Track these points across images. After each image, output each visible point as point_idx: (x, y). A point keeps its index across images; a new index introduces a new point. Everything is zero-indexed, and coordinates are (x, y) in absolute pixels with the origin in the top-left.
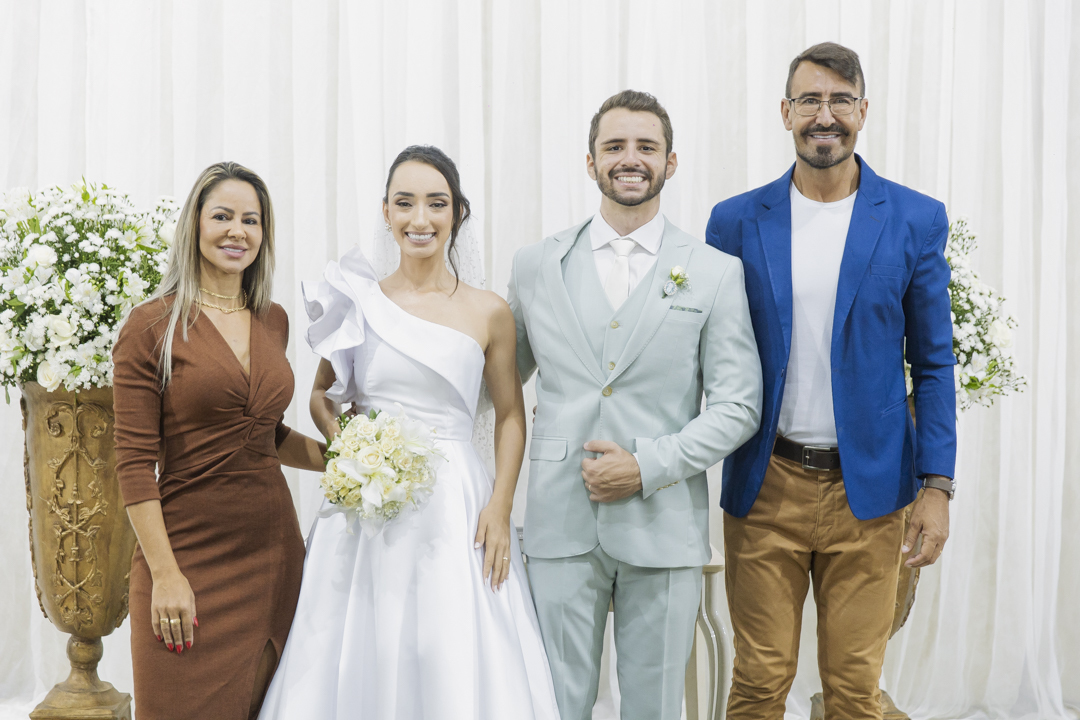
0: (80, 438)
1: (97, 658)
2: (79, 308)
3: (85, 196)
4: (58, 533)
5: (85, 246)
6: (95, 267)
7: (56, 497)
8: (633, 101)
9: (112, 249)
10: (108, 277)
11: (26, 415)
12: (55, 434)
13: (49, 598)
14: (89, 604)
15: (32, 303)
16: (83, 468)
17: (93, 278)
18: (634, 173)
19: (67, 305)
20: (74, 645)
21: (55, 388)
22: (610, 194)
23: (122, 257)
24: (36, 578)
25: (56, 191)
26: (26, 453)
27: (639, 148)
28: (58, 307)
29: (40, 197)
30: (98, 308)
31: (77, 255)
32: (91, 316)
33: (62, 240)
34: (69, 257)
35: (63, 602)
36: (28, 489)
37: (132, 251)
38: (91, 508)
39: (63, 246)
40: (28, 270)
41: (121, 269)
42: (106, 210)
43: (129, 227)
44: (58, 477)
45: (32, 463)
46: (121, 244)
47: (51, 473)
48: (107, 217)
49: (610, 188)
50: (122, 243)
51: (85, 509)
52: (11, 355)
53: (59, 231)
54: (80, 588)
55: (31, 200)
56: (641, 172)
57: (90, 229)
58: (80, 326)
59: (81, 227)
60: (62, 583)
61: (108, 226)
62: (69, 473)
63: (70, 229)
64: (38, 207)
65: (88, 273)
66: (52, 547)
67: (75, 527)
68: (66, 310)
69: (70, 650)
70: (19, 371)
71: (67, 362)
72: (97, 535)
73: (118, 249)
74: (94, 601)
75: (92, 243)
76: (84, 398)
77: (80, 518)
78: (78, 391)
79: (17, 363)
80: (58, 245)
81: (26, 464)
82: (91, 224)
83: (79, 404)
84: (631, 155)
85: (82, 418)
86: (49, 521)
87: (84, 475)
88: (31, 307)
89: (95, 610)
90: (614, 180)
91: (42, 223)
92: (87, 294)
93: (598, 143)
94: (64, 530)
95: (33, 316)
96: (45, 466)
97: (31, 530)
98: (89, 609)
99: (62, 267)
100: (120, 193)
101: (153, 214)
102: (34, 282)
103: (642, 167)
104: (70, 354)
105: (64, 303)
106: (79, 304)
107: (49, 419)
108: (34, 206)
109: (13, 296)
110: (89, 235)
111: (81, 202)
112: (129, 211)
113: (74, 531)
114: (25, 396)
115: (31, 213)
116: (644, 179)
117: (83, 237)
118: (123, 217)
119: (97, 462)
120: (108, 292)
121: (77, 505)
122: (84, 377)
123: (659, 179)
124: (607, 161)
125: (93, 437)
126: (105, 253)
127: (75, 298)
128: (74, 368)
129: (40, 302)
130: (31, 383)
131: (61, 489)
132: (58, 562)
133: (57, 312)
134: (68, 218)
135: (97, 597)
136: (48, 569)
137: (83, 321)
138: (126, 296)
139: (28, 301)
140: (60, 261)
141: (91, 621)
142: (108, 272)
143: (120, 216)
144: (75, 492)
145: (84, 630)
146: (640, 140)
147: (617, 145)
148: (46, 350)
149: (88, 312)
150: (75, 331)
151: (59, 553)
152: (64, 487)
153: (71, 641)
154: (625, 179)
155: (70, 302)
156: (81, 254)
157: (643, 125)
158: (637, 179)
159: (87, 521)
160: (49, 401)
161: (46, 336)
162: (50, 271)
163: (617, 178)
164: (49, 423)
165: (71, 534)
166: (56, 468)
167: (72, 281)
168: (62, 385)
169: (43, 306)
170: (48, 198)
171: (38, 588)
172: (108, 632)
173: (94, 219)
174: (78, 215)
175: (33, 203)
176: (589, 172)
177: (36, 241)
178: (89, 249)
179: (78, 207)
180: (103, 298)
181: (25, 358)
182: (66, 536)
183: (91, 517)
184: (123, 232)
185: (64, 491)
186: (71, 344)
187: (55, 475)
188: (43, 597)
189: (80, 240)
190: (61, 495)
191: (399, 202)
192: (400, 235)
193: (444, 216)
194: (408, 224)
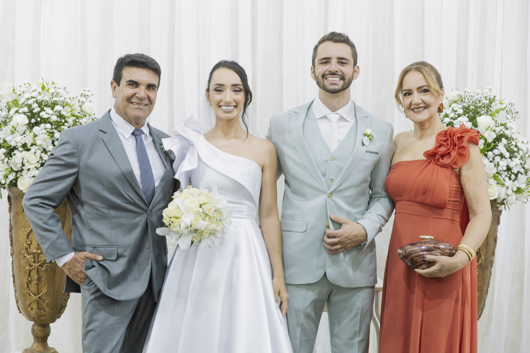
1: (47, 334)
2: (40, 148)
3: (43, 88)
4: (27, 268)
5: (43, 114)
6: (48, 126)
7: (27, 248)
8: (336, 38)
9: (58, 117)
10: (55, 131)
11: (10, 205)
13: (23, 303)
14: (44, 306)
15: (15, 145)
18: (335, 76)
19: (34, 146)
20: (35, 328)
22: (323, 87)
23: (63, 121)
24: (16, 292)
25: (27, 85)
26: (10, 225)
27: (338, 62)
28: (29, 147)
29: (19, 88)
30: (50, 148)
31: (39, 119)
32: (46, 152)
33: (31, 111)
34: (35, 121)
35: (30, 305)
36: (12, 245)
37: (68, 117)
39: (31, 115)
40: (13, 127)
41: (62, 127)
42: (54, 95)
43: (66, 105)
44: (28, 238)
45: (13, 230)
46: (62, 114)
47: (24, 236)
48: (55, 99)
49: (322, 84)
50: (63, 113)
52: (4, 173)
53: (29, 106)
54: (39, 298)
55: (14, 90)
56: (339, 75)
57: (46, 106)
58: (41, 157)
59: (41, 105)
60: (30, 295)
61: (55, 104)
63: (35, 105)
64: (18, 94)
65: (45, 129)
66: (24, 276)
67: (37, 265)
68: (33, 149)
69: (33, 331)
70: (8, 181)
71: (33, 176)
72: (49, 269)
73: (61, 116)
74: (46, 304)
75: (47, 113)
77: (39, 260)
79: (7, 177)
80: (29, 114)
81: (10, 231)
82: (46, 103)
84: (334, 66)
86: (23, 262)
88: (14, 147)
89: (47, 309)
91: (21, 102)
92: (44, 140)
93: (317, 59)
94: (30, 267)
95: (16, 152)
96: (21, 232)
97: (13, 266)
98: (44, 308)
99: (31, 126)
100: (61, 86)
101: (79, 97)
102: (16, 133)
103: (340, 73)
104: (35, 172)
105: (32, 145)
106: (40, 146)
109: (5, 141)
110: (45, 108)
111: (41, 91)
112: (67, 96)
113: (36, 267)
114: (10, 194)
115: (15, 97)
117: (42, 110)
120: (55, 139)
121: (38, 253)
123: (349, 79)
124: (321, 69)
126: (54, 118)
127: (38, 142)
129: (19, 145)
130: (14, 187)
131: (30, 245)
132: (27, 283)
133: (29, 150)
134: (34, 99)
135: (48, 302)
136: (22, 287)
137: (43, 155)
139: (13, 144)
140: (30, 123)
141: (45, 315)
142: (56, 128)
143: (62, 99)
145: (41, 320)
146: (339, 58)
147: (326, 61)
148: (22, 170)
149: (45, 150)
150: (38, 160)
151: (28, 279)
152: (31, 244)
153: (34, 326)
154: (331, 79)
156: (42, 118)
157: (341, 50)
158: (337, 79)
159: (43, 262)
161: (22, 163)
162: (25, 128)
163: (326, 79)
165: (34, 268)
166: (26, 234)
167: (37, 133)
169: (21, 147)
170: (23, 88)
171: (16, 297)
172: (53, 321)
173: (48, 100)
174: (40, 98)
175: (15, 92)
176: (312, 76)
177: (17, 112)
178: (46, 116)
179: (40, 93)
180: (53, 142)
181: (11, 174)
182: (32, 269)
184: (64, 107)
185: (31, 246)
186: (36, 167)
187: (26, 237)
188: (20, 302)
189: (41, 112)
190: (29, 248)
191: (216, 90)
192: (216, 107)
193: (240, 97)
194: (221, 101)
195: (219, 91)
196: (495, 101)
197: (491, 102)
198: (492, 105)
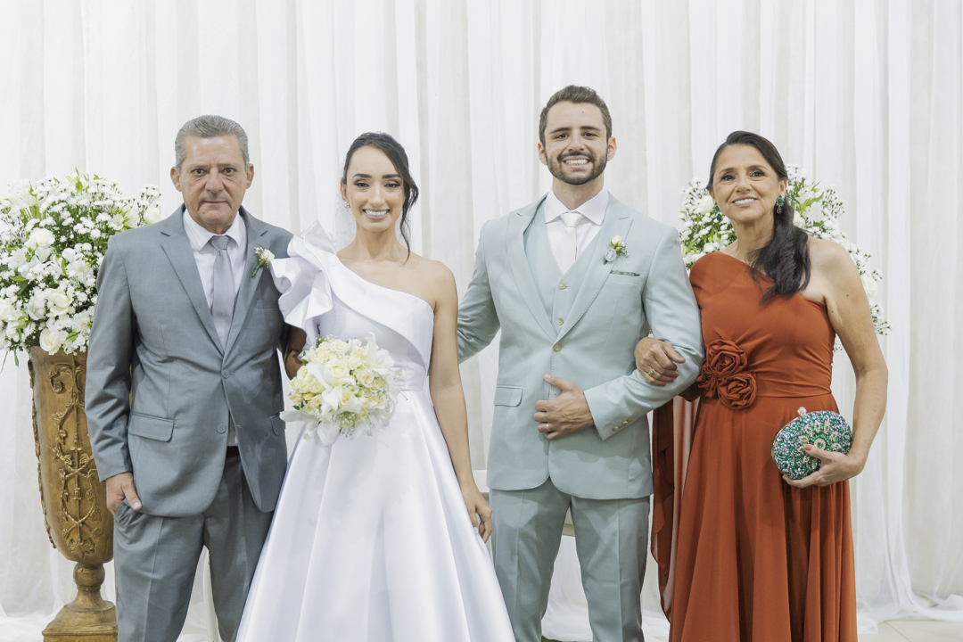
0: (80, 394)
1: (100, 580)
2: (74, 283)
3: (79, 186)
4: (62, 476)
5: (79, 229)
6: (87, 246)
7: (60, 445)
8: (576, 95)
9: (102, 231)
10: (99, 255)
11: (32, 375)
12: (58, 390)
13: (57, 532)
14: (91, 536)
15: (33, 279)
17: (87, 256)
18: (580, 156)
19: (64, 279)
20: (79, 571)
21: (55, 352)
22: (560, 176)
24: (45, 514)
25: (53, 182)
26: (34, 407)
27: (583, 135)
28: (56, 282)
29: (40, 188)
30: (90, 282)
31: (72, 237)
32: (85, 289)
33: (59, 224)
34: (65, 238)
35: (68, 535)
36: (37, 439)
39: (61, 229)
40: (30, 250)
42: (97, 197)
43: (117, 212)
44: (61, 428)
45: (39, 416)
46: (110, 226)
47: (55, 425)
48: (98, 203)
49: (559, 171)
51: (85, 455)
52: (16, 324)
53: (56, 216)
54: (83, 523)
55: (32, 190)
56: (585, 155)
57: (85, 214)
58: (75, 298)
59: (76, 213)
60: (67, 519)
61: (99, 211)
62: (70, 424)
63: (66, 214)
64: (39, 196)
65: (82, 252)
66: (58, 488)
68: (63, 284)
69: (76, 576)
70: (24, 338)
71: (65, 329)
73: (109, 231)
74: (95, 533)
75: (85, 226)
76: (81, 359)
77: (81, 463)
78: (75, 354)
79: (22, 331)
80: (56, 229)
81: (34, 417)
82: (84, 210)
83: (76, 364)
84: (576, 141)
85: (80, 377)
86: (55, 466)
88: (33, 282)
89: (96, 541)
90: (563, 164)
91: (42, 210)
92: (81, 270)
93: (547, 132)
94: (67, 473)
95: (36, 290)
96: (50, 419)
97: (40, 474)
98: (90, 540)
99: (59, 247)
100: (109, 183)
101: (139, 199)
102: (35, 260)
103: (586, 151)
104: (67, 322)
105: (61, 278)
106: (74, 279)
107: (52, 379)
108: (35, 196)
109: (17, 274)
110: (82, 219)
111: (75, 191)
112: (117, 198)
113: (76, 474)
114: (32, 359)
115: (32, 201)
116: (588, 161)
117: (77, 221)
118: (111, 203)
121: (78, 452)
122: (80, 341)
123: (601, 161)
124: (556, 148)
126: (96, 234)
127: (71, 273)
128: (71, 334)
129: (40, 278)
130: (36, 347)
131: (64, 438)
132: (63, 500)
133: (56, 286)
134: (64, 205)
135: (97, 531)
136: (55, 507)
137: (78, 293)
139: (30, 277)
140: (57, 243)
141: (93, 550)
142: (99, 250)
143: (109, 202)
144: (76, 441)
145: (87, 558)
146: (583, 128)
147: (563, 133)
148: (47, 319)
149: (82, 285)
150: (71, 303)
151: (63, 494)
152: (66, 437)
153: (77, 568)
154: (572, 162)
155: (66, 277)
156: (75, 234)
157: (585, 114)
158: (582, 161)
159: (87, 465)
160: (52, 363)
161: (46, 307)
162: (49, 251)
163: (565, 162)
164: (52, 382)
165: (73, 476)
166: (58, 420)
167: (68, 259)
168: (61, 349)
169: (43, 281)
170: (48, 188)
171: (47, 523)
172: (107, 560)
173: (86, 205)
174: (73, 202)
175: (33, 193)
176: (540, 158)
177: (37, 225)
178: (83, 231)
179: (73, 195)
181: (28, 326)
182: (69, 478)
183: (90, 462)
184: (112, 216)
185: (67, 440)
186: (68, 314)
187: (59, 426)
188: (52, 531)
189: (75, 224)
190: (64, 443)
191: (357, 184)
192: (359, 212)
193: (397, 195)
194: (365, 202)
195: (362, 185)
196: (803, 187)
197: (797, 189)
198: (799, 193)
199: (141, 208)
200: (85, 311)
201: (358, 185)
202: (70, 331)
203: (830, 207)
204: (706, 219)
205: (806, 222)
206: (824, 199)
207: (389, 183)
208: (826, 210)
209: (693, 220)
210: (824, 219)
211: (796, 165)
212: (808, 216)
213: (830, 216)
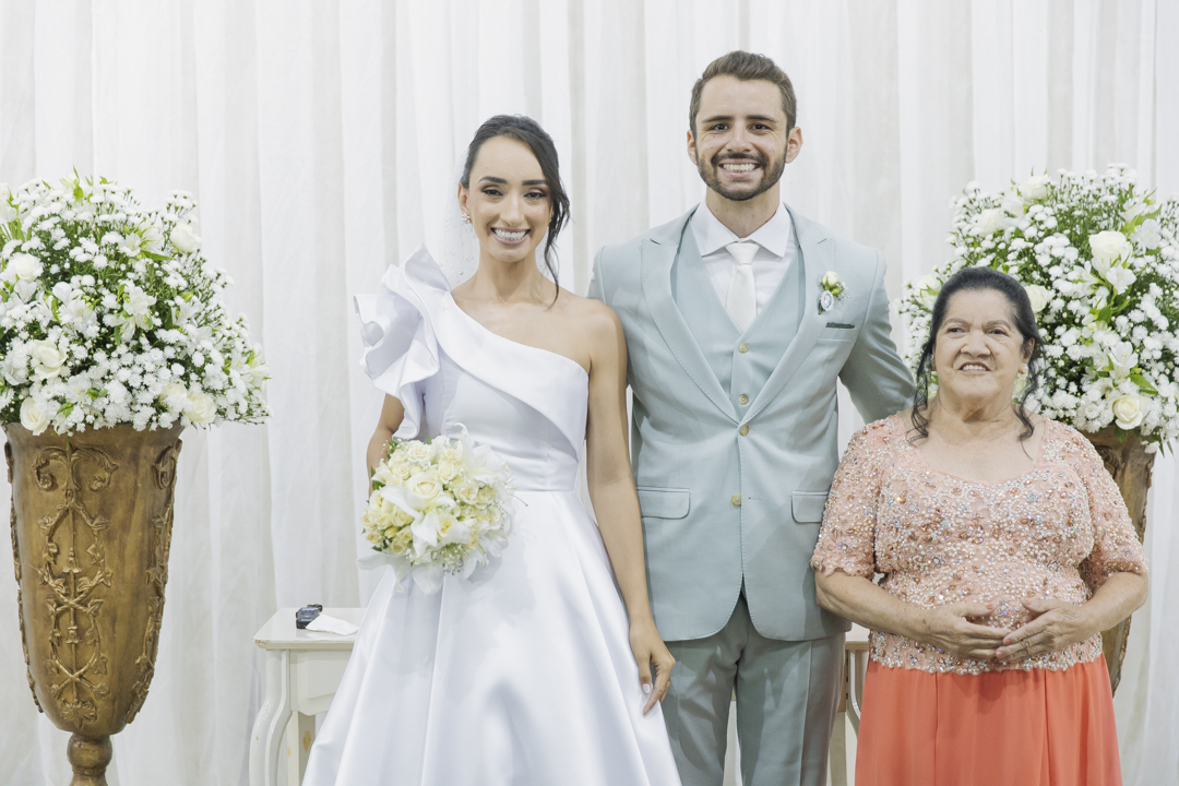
0: (77, 491)
1: (105, 760)
2: (70, 332)
3: (78, 192)
4: (52, 609)
5: (78, 254)
6: (88, 280)
7: (49, 564)
8: (744, 66)
9: (110, 258)
10: (105, 291)
11: (11, 463)
12: (46, 486)
13: (44, 690)
14: (92, 695)
15: (11, 326)
16: (80, 529)
17: (88, 294)
18: (744, 160)
19: (55, 327)
20: (76, 745)
21: (42, 431)
22: (714, 185)
23: (123, 267)
24: (28, 664)
25: (42, 187)
26: (13, 510)
27: (750, 128)
28: (44, 331)
29: (24, 196)
30: (93, 331)
31: (67, 266)
32: (85, 341)
33: (50, 248)
34: (57, 267)
35: (60, 694)
36: (16, 555)
37: (135, 258)
38: (92, 578)
39: (52, 255)
40: (7, 285)
41: (121, 282)
42: (103, 208)
43: (131, 230)
44: (50, 540)
45: (19, 523)
46: (121, 252)
47: (42, 535)
48: (105, 217)
49: (713, 178)
50: (123, 249)
51: (85, 579)
53: (45, 236)
54: (80, 676)
55: (11, 199)
56: (752, 158)
57: (85, 234)
58: (70, 354)
59: (74, 232)
60: (58, 670)
61: (106, 229)
62: (63, 535)
63: (59, 233)
64: (22, 208)
65: (81, 288)
66: (45, 626)
67: (72, 602)
68: (54, 333)
69: (71, 753)
71: (55, 398)
72: (100, 611)
73: (118, 257)
74: (98, 692)
75: (85, 251)
76: (79, 442)
77: (78, 590)
78: (70, 434)
80: (46, 254)
81: (13, 524)
82: (85, 227)
83: (74, 449)
84: (740, 137)
85: (78, 467)
86: (41, 594)
87: (82, 537)
88: (11, 331)
89: (99, 703)
90: (719, 169)
91: (24, 228)
92: (80, 313)
93: (699, 119)
94: (59, 605)
95: (15, 342)
96: (35, 527)
97: (21, 605)
98: (92, 701)
99: (49, 280)
100: (120, 189)
101: (164, 212)
102: (14, 299)
103: (754, 152)
104: (58, 389)
105: (51, 325)
106: (70, 326)
107: (38, 469)
108: (16, 207)
110: (82, 240)
111: (72, 200)
112: (132, 210)
113: (71, 606)
114: (11, 441)
115: (12, 215)
116: (757, 166)
117: (75, 244)
118: (123, 217)
119: (96, 521)
120: (106, 311)
121: (75, 574)
122: (76, 416)
123: (777, 165)
124: (710, 143)
125: (92, 490)
126: (101, 262)
127: (65, 319)
128: (65, 405)
129: (20, 325)
130: (15, 424)
131: (55, 555)
132: (53, 644)
133: (43, 337)
134: (57, 220)
135: (102, 687)
136: (41, 653)
137: (74, 347)
138: (127, 316)
139: (7, 324)
140: (46, 274)
141: (95, 717)
142: (105, 285)
143: (121, 216)
144: (71, 559)
145: (86, 727)
146: (751, 118)
147: (722, 124)
148: (31, 383)
149: (81, 335)
150: (64, 360)
151: (53, 634)
152: (58, 553)
153: (72, 741)
154: (733, 167)
155: (58, 324)
156: (72, 262)
158: (747, 167)
159: (87, 594)
160: (38, 447)
161: (29, 366)
162: (34, 286)
163: (722, 166)
164: (38, 474)
165: (67, 610)
166: (47, 529)
167: (62, 298)
168: (50, 427)
169: (25, 329)
170: (34, 195)
171: (30, 677)
172: (117, 729)
173: (88, 220)
174: (69, 216)
175: (13, 203)
177: (18, 249)
178: (82, 258)
179: (69, 206)
180: (100, 318)
181: (4, 394)
182: (62, 613)
183: (91, 589)
184: (124, 237)
185: (58, 556)
186: (60, 376)
187: (47, 538)
188: (38, 688)
189: (71, 247)
190: (55, 562)
191: (485, 190)
192: (483, 232)
193: (540, 209)
194: (496, 218)
195: (493, 192)
196: (1131, 197)
197: (1123, 201)
198: (1125, 206)
199: (167, 225)
200: (84, 372)
201: (486, 192)
202: (62, 401)
203: (1171, 226)
204: (988, 244)
205: (1135, 248)
206: (1163, 215)
207: (531, 191)
208: (1165, 232)
209: (968, 245)
210: (1163, 244)
211: (1122, 165)
212: (1138, 240)
213: (1172, 241)
